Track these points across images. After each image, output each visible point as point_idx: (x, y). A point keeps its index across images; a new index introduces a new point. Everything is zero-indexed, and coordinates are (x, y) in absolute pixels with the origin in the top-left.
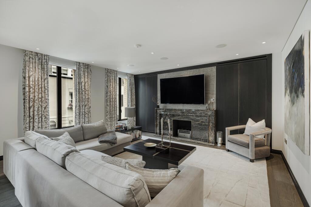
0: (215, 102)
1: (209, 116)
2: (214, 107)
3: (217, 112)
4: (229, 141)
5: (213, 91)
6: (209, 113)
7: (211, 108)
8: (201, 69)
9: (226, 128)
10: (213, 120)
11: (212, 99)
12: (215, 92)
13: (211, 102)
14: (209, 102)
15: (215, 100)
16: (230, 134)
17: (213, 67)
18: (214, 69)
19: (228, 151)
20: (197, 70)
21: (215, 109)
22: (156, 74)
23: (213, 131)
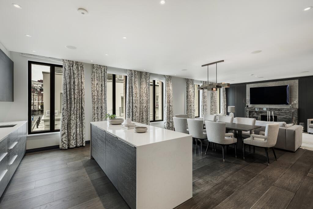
0: (298, 103)
1: (293, 113)
2: (297, 107)
3: (299, 110)
4: (310, 127)
5: (296, 96)
6: (293, 111)
7: (294, 107)
8: (286, 82)
9: (308, 120)
10: (296, 115)
11: (296, 101)
12: (297, 97)
13: (294, 103)
14: (293, 103)
15: (298, 102)
16: (311, 123)
17: (296, 80)
18: (297, 81)
19: (310, 133)
20: (282, 82)
21: (298, 108)
22: (245, 84)
23: (296, 123)
